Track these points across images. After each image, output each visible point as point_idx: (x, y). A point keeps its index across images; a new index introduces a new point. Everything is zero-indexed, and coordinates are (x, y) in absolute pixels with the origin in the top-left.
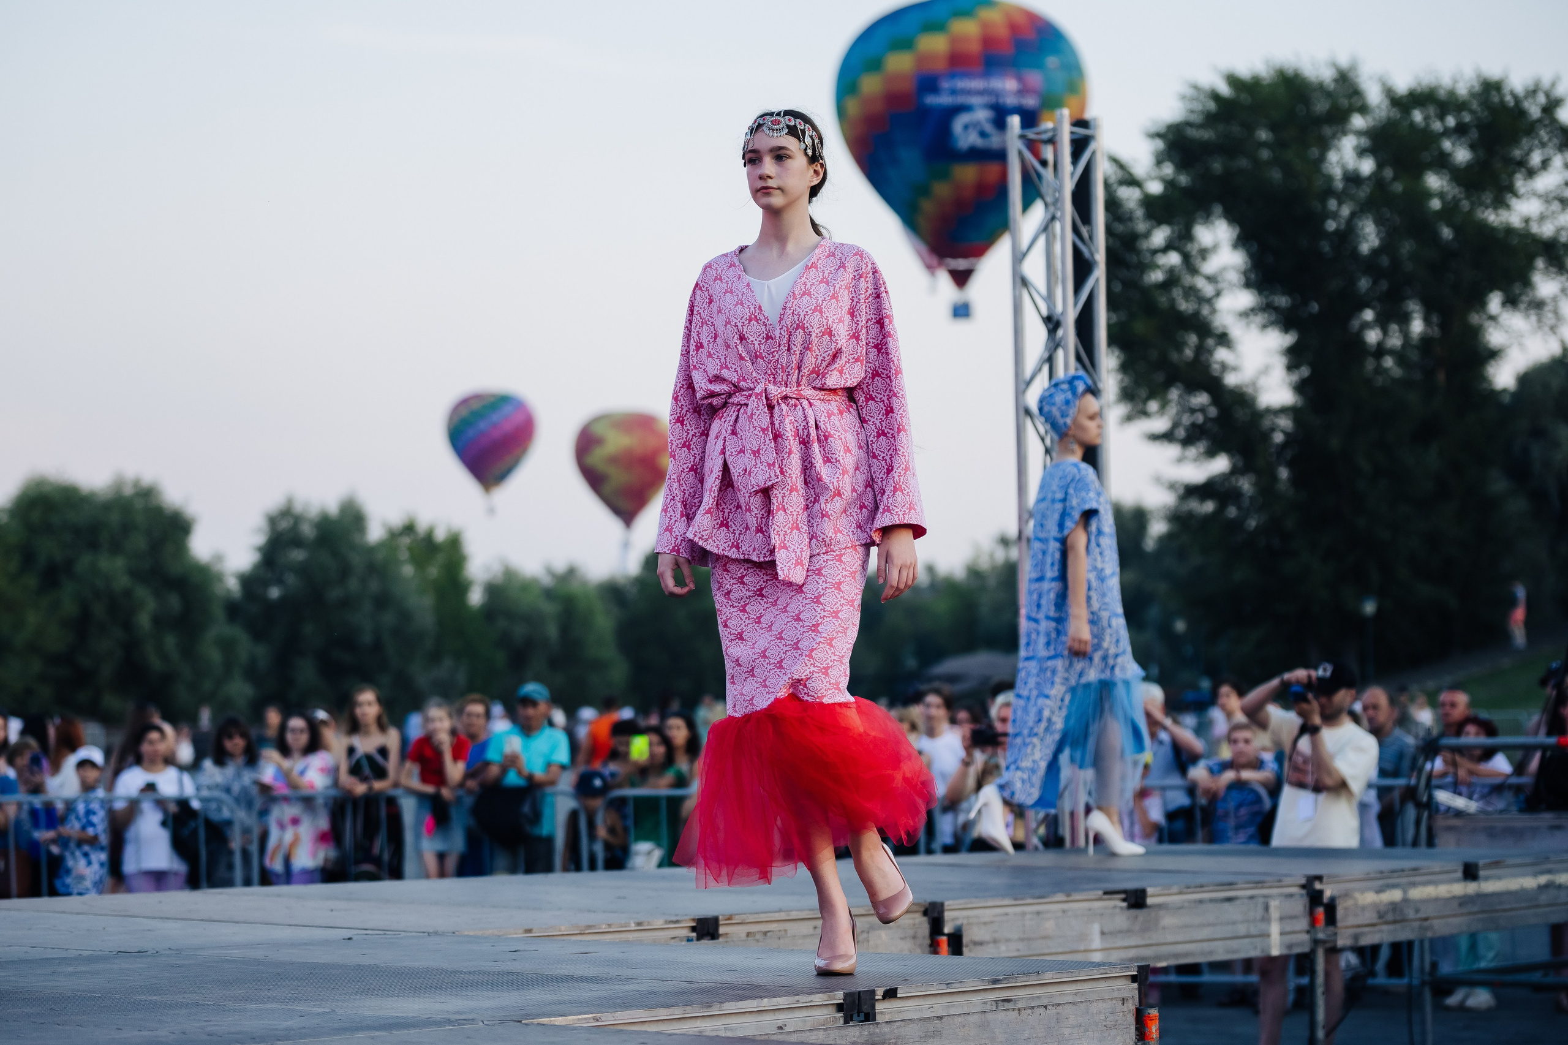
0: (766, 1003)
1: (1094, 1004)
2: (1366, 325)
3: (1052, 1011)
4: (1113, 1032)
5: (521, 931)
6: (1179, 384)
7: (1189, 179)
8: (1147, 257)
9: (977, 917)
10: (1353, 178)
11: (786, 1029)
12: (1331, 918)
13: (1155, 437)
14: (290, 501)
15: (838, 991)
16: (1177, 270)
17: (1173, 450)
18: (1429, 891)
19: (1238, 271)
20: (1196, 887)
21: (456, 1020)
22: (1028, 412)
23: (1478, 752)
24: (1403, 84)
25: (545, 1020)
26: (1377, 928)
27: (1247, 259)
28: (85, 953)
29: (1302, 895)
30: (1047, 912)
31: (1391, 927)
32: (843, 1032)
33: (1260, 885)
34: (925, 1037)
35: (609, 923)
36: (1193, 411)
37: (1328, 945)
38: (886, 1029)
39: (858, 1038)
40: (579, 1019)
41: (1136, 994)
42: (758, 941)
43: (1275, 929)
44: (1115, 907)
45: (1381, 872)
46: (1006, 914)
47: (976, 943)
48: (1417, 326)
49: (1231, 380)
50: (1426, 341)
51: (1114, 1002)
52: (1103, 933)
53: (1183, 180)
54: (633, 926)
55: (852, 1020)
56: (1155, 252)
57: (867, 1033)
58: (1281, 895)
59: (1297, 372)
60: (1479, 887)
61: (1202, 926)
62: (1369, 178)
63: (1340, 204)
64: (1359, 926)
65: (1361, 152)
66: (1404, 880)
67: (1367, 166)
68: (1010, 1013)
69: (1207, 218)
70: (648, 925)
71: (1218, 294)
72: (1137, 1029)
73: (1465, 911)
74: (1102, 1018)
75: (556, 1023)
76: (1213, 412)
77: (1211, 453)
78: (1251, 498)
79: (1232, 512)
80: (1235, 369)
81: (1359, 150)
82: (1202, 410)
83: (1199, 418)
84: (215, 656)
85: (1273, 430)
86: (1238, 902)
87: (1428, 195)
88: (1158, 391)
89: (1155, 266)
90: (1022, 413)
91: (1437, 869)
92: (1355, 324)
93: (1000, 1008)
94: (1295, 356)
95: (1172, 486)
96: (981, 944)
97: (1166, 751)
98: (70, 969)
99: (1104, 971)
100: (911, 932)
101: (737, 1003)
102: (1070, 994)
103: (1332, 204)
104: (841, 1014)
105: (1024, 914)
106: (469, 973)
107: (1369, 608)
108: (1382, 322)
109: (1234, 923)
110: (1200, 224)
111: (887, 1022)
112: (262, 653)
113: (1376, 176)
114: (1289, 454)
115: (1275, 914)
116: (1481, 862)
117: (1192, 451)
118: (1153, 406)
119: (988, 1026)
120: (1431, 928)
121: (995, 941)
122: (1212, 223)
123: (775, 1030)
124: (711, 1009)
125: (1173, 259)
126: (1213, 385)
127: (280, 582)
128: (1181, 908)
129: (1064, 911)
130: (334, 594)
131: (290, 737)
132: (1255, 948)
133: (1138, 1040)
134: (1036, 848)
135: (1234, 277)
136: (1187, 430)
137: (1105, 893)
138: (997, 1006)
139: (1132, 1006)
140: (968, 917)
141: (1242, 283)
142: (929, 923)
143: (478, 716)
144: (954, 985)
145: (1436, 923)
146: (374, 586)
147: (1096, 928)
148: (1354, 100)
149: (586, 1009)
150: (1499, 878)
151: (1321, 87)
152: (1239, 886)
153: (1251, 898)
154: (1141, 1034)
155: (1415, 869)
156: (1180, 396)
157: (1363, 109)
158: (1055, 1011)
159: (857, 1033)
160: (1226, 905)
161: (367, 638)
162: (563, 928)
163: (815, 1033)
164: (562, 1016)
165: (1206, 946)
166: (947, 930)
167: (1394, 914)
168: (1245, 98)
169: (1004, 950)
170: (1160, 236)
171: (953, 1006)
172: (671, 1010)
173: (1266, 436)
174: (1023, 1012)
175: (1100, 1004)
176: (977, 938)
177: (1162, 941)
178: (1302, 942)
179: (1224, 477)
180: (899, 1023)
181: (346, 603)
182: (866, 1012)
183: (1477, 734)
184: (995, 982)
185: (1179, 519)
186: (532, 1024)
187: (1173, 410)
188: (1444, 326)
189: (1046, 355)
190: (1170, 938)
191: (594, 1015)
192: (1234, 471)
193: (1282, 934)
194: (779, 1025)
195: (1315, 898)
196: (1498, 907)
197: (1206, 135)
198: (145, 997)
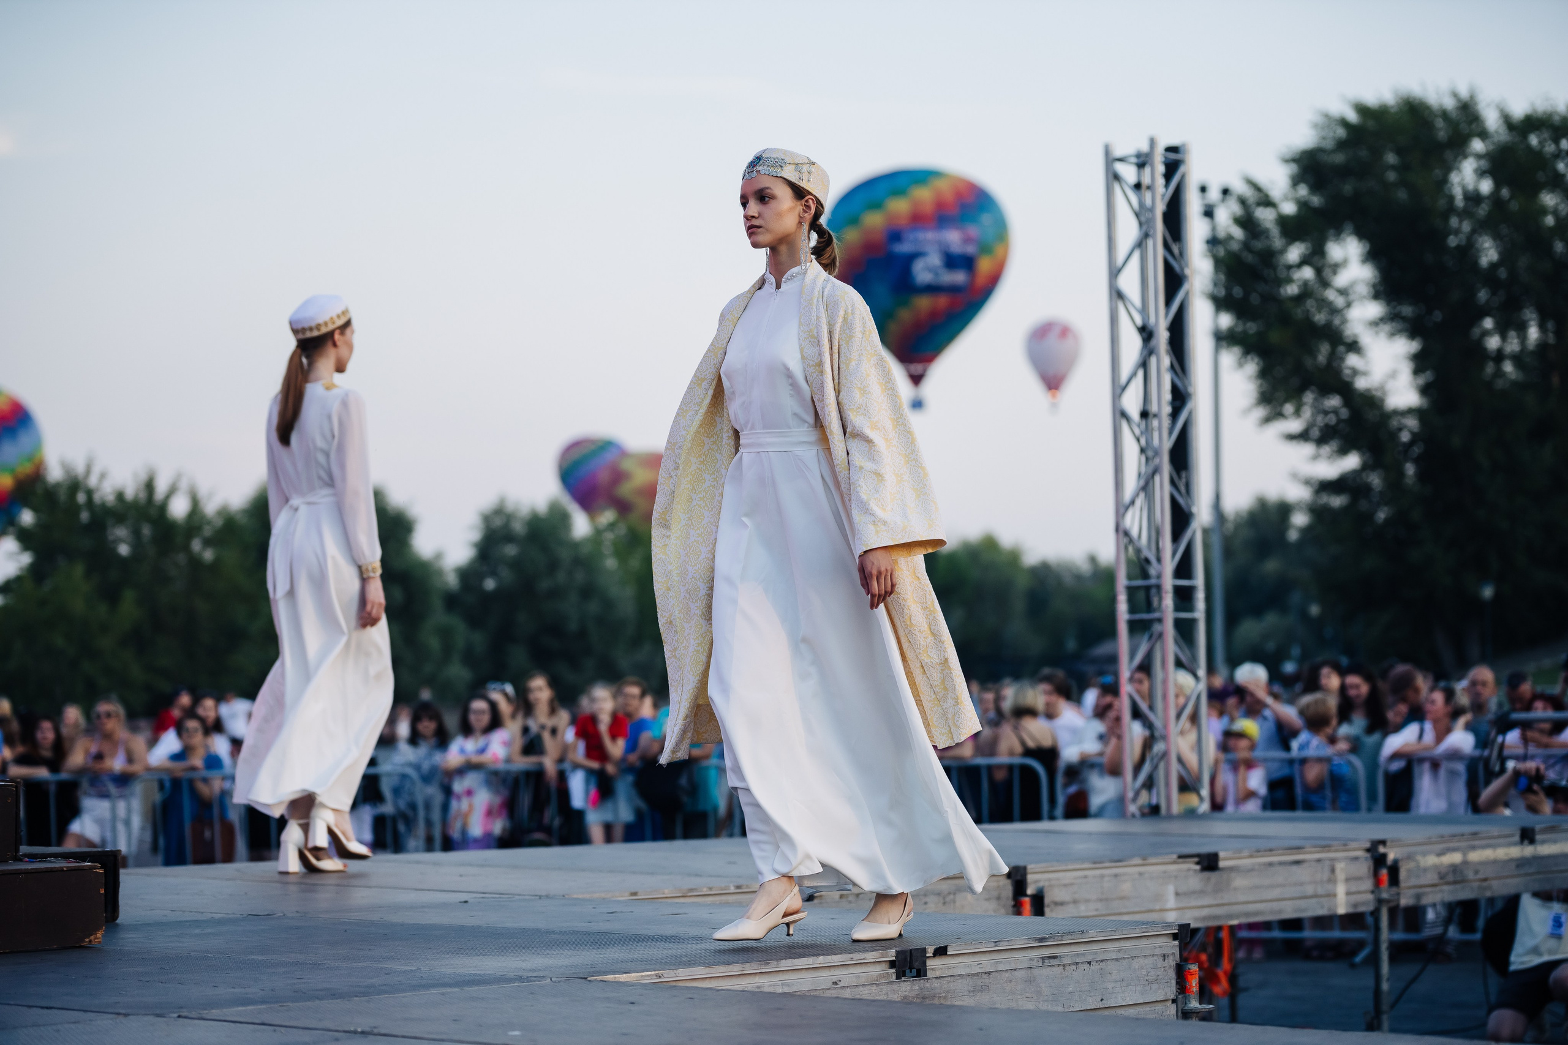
0: (821, 960)
1: (1136, 960)
2: (1486, 333)
3: (1095, 967)
4: (1154, 986)
5: (627, 894)
6: (1313, 388)
7: (1322, 200)
8: (1282, 274)
9: (1058, 879)
10: (1473, 198)
11: (841, 984)
12: (1394, 879)
13: (1291, 437)
14: (502, 501)
15: (891, 949)
16: (1310, 283)
17: (1308, 449)
18: (1488, 854)
19: (1368, 284)
20: (1266, 851)
21: (527, 977)
22: (1124, 415)
23: (1546, 726)
24: (1519, 110)
25: (610, 977)
26: (1438, 888)
27: (1376, 273)
28: (217, 916)
29: (1366, 859)
30: (1125, 874)
31: (1451, 887)
32: (895, 987)
33: (1327, 849)
34: (974, 991)
35: (711, 886)
36: (1326, 413)
37: (1392, 904)
38: (936, 984)
39: (909, 992)
40: (642, 976)
41: (1177, 951)
42: (850, 902)
43: (1341, 890)
44: (1189, 870)
45: (1442, 837)
46: (1086, 877)
47: (1056, 904)
48: (1533, 333)
49: (1361, 384)
50: (1542, 346)
51: (1155, 958)
52: (1177, 894)
53: (1316, 201)
54: (732, 889)
55: (904, 976)
56: (1289, 267)
57: (918, 988)
58: (1346, 858)
59: (1423, 375)
60: (1535, 850)
61: (1271, 887)
62: (1488, 197)
63: (1461, 222)
64: (1421, 886)
65: (1481, 173)
66: (1463, 844)
67: (1486, 186)
68: (1055, 969)
69: (1338, 235)
70: (746, 888)
71: (1349, 305)
72: (1177, 983)
73: (1522, 872)
74: (1144, 973)
75: (621, 980)
76: (1345, 413)
77: (1343, 451)
78: (1381, 492)
79: (1363, 505)
80: (1365, 374)
81: (1479, 172)
82: (1335, 411)
83: (1332, 419)
84: (434, 643)
85: (1400, 429)
86: (1305, 865)
87: (1544, 211)
88: (1295, 395)
89: (1290, 280)
90: (1118, 415)
91: (1496, 834)
92: (1476, 332)
93: (1046, 964)
94: (1420, 362)
95: (1307, 482)
96: (1062, 904)
97: (1270, 725)
98: (197, 931)
99: (1146, 930)
100: (995, 894)
101: (794, 961)
102: (1113, 951)
103: (1454, 221)
104: (894, 970)
105: (1102, 876)
106: (560, 933)
107: (1488, 592)
108: (1502, 330)
109: (1302, 884)
110: (1332, 241)
111: (937, 978)
112: (479, 640)
113: (1495, 194)
114: (1416, 450)
115: (1340, 875)
116: (1538, 827)
117: (1326, 450)
118: (1289, 408)
119: (1034, 980)
120: (1489, 888)
121: (1075, 902)
122: (1344, 240)
123: (830, 985)
124: (768, 966)
125: (1307, 273)
126: (1345, 389)
127: (493, 574)
128: (1252, 870)
129: (1141, 874)
130: (544, 585)
131: (472, 718)
132: (1322, 907)
133: (1179, 994)
134: (1133, 816)
135: (1363, 289)
136: (1321, 430)
137: (1180, 857)
138: (1043, 963)
139: (1172, 962)
140: (1050, 880)
141: (1372, 295)
142: (1012, 885)
143: (633, 697)
144: (1001, 944)
145: (1495, 884)
146: (580, 577)
147: (1171, 889)
148: (1474, 126)
149: (652, 967)
150: (1555, 841)
151: (1444, 114)
152: (1307, 850)
153: (1319, 861)
154: (1182, 987)
155: (1475, 834)
156: (1315, 399)
157: (1483, 135)
158: (1099, 966)
159: (909, 988)
160: (1294, 868)
161: (573, 626)
162: (666, 891)
163: (868, 987)
164: (626, 973)
165: (1275, 905)
166: (1029, 891)
167: (1455, 875)
168: (1371, 124)
169: (1083, 910)
170: (1294, 253)
171: (1001, 962)
172: (731, 967)
173: (1394, 435)
174: (1067, 968)
175: (1141, 960)
176: (1058, 899)
177: (1233, 900)
178: (1366, 901)
179: (1355, 474)
180: (949, 979)
181: (555, 593)
182: (917, 968)
183: (1545, 709)
184: (1041, 940)
185: (1318, 512)
186: (596, 980)
187: (1307, 412)
188: (1558, 333)
189: (1141, 361)
190: (1241, 898)
191: (657, 972)
192: (1365, 467)
193: (1348, 893)
194: (834, 981)
195: (1379, 861)
196: (1554, 869)
197: (1339, 158)
198: (252, 957)
